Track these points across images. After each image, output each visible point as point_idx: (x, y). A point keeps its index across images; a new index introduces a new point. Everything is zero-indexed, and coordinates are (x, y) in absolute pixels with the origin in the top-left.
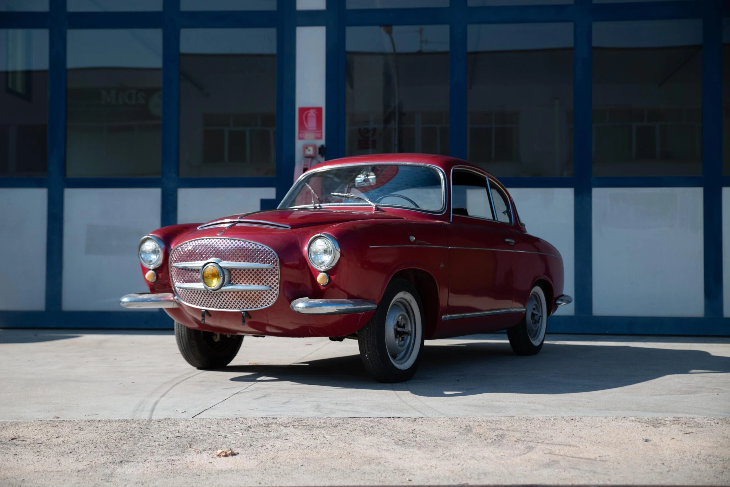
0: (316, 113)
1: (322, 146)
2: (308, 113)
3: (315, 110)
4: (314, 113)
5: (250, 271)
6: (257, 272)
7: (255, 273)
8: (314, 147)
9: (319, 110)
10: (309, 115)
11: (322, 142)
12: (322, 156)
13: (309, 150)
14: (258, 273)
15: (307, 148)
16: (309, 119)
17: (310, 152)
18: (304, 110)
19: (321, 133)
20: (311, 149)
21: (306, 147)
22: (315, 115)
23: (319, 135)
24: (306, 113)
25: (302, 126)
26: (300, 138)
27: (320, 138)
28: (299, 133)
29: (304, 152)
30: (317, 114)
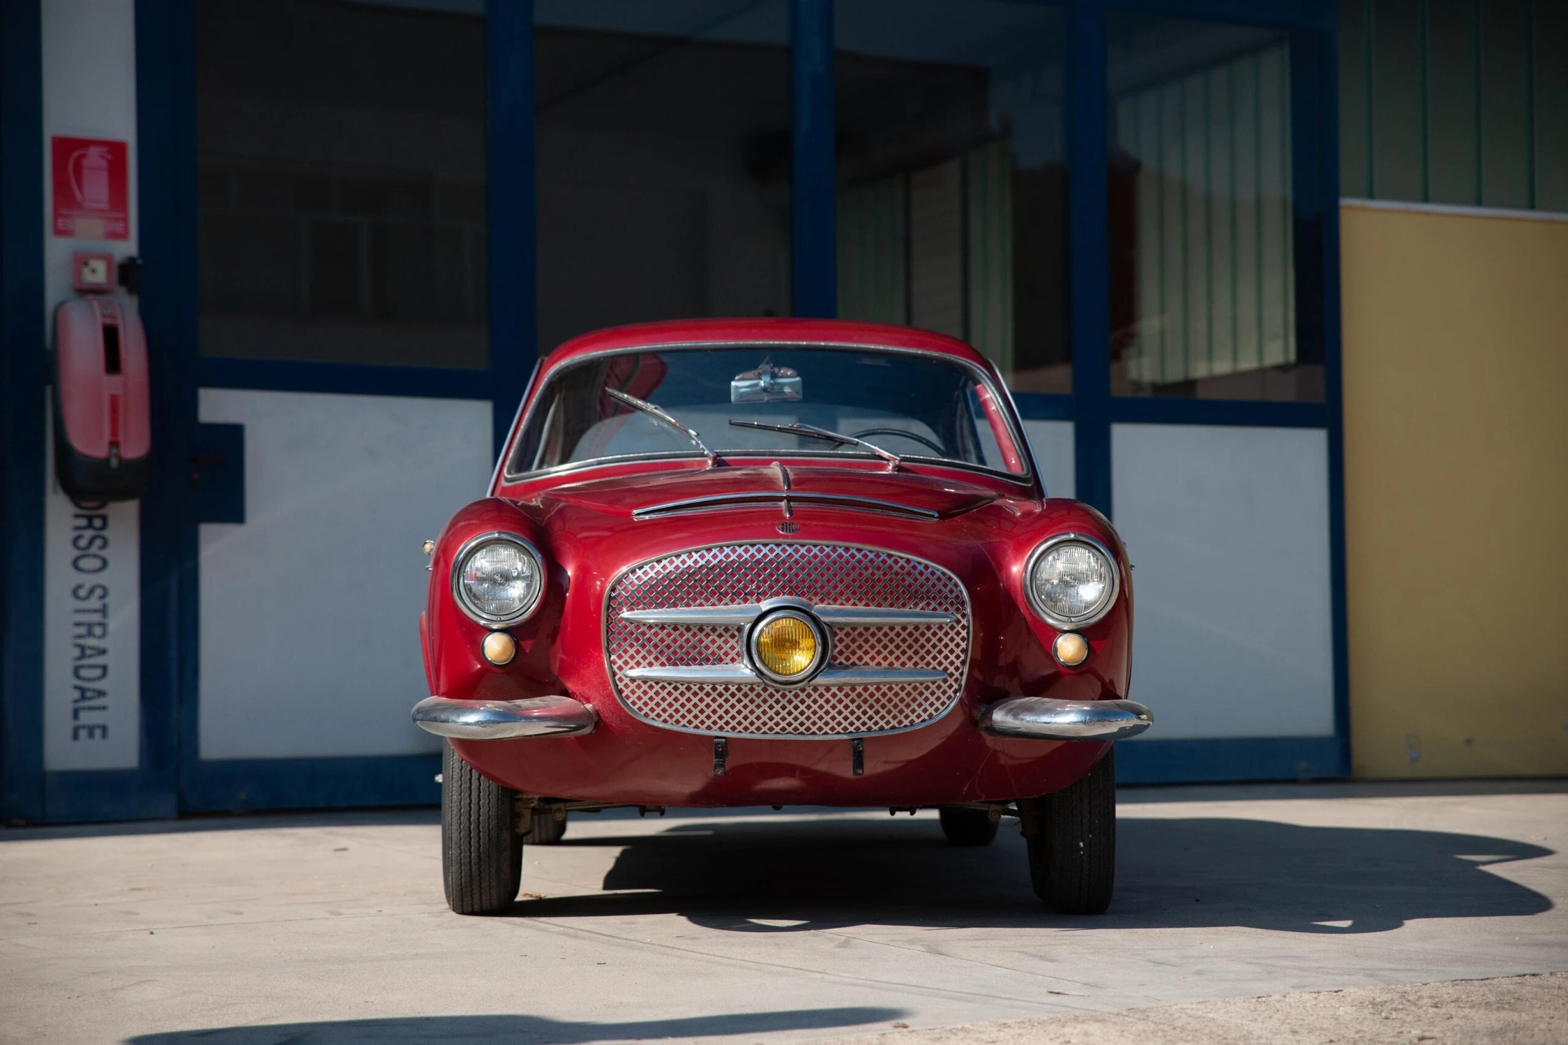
0: (110, 157)
1: (131, 260)
2: (82, 156)
3: (104, 149)
4: (103, 157)
5: (895, 631)
6: (914, 632)
7: (910, 634)
8: (107, 258)
9: (117, 150)
10: (86, 162)
11: (128, 248)
12: (131, 290)
13: (94, 271)
14: (917, 634)
15: (86, 264)
16: (86, 174)
17: (98, 274)
18: (67, 147)
19: (125, 220)
20: (100, 266)
21: (81, 261)
22: (104, 164)
23: (118, 227)
24: (75, 154)
25: (66, 199)
26: (58, 232)
27: (123, 236)
28: (56, 216)
29: (78, 274)
30: (109, 162)
